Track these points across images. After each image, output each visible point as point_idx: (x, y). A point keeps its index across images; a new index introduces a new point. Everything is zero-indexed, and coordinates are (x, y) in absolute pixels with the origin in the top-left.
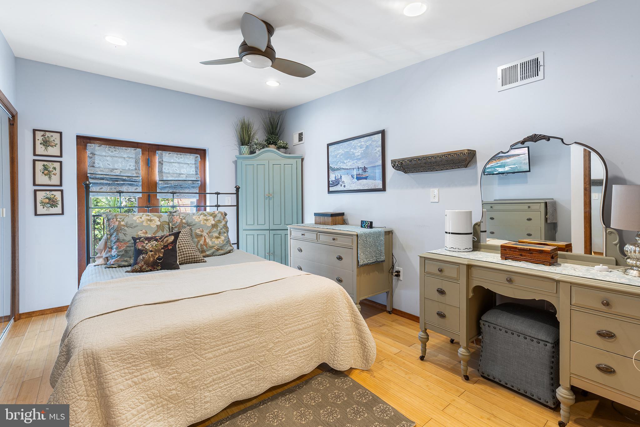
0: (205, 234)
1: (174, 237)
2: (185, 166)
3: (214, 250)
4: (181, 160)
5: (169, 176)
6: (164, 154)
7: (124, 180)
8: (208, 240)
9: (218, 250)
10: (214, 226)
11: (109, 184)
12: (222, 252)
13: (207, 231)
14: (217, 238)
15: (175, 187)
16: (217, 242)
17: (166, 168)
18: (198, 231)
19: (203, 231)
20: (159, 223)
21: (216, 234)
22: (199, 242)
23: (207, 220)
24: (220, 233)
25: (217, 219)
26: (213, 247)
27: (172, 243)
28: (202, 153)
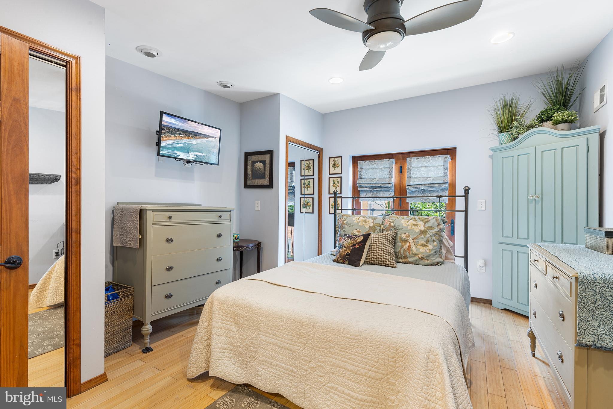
0: (410, 239)
1: (364, 238)
2: (433, 169)
3: (416, 258)
4: (429, 163)
5: (416, 180)
6: (412, 160)
7: (380, 187)
8: (413, 247)
9: (422, 259)
10: (422, 232)
11: (371, 191)
12: (427, 262)
13: (414, 237)
14: (424, 246)
15: (423, 191)
16: (422, 250)
17: (414, 173)
18: (403, 236)
19: (409, 236)
20: (372, 225)
21: (423, 242)
22: (402, 246)
23: (415, 225)
24: (427, 241)
25: (428, 225)
26: (416, 255)
27: (360, 243)
28: (451, 152)
